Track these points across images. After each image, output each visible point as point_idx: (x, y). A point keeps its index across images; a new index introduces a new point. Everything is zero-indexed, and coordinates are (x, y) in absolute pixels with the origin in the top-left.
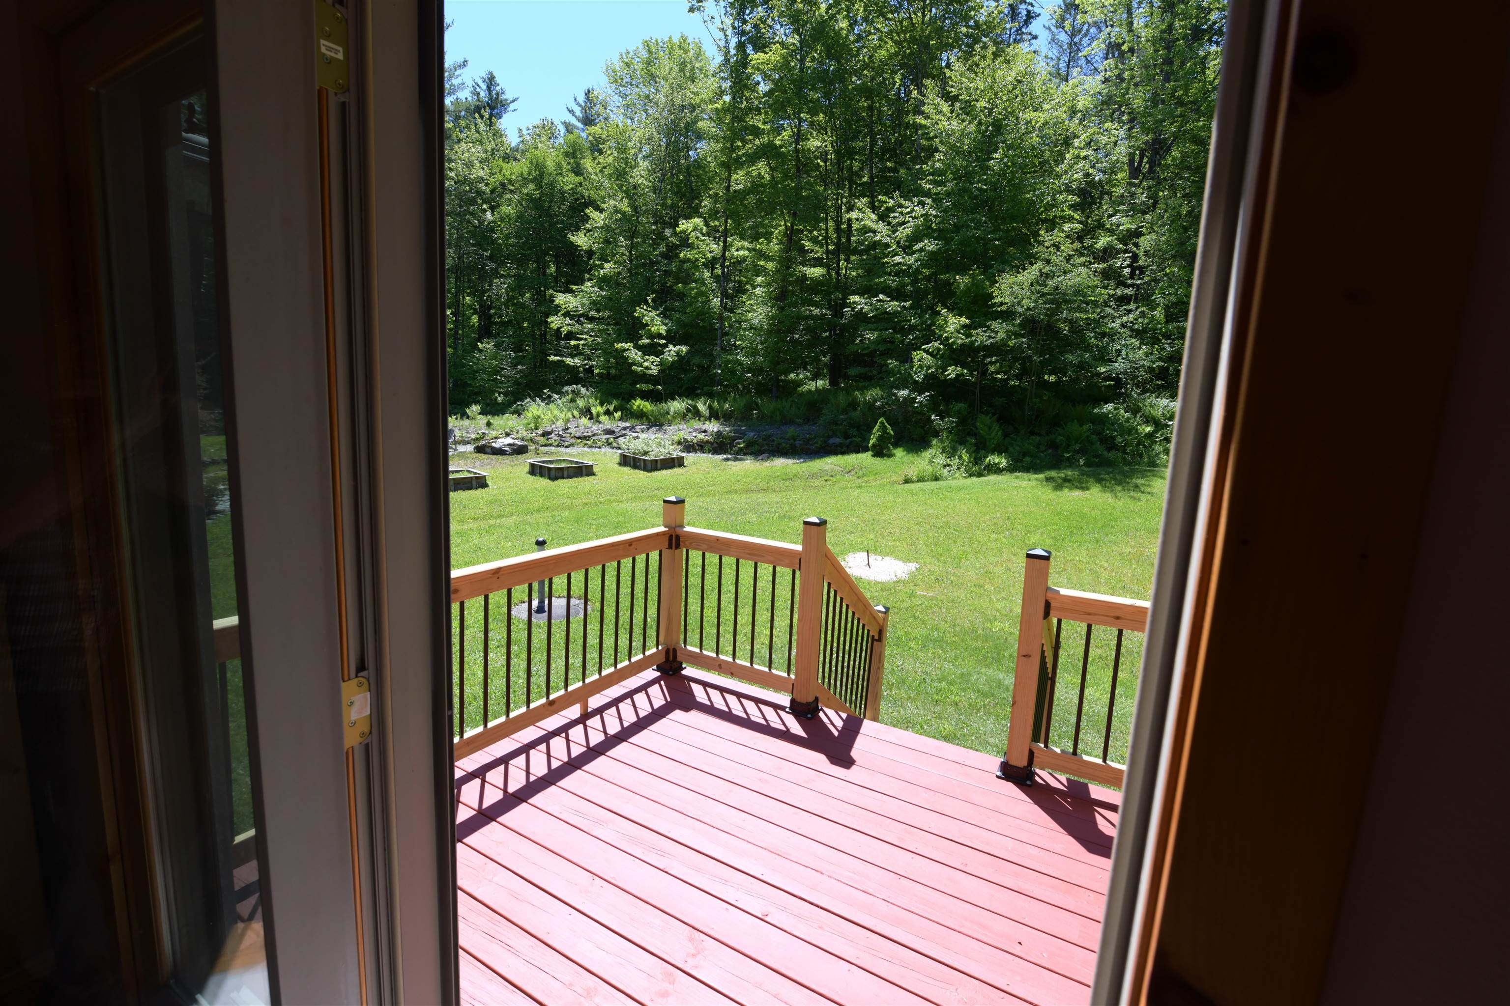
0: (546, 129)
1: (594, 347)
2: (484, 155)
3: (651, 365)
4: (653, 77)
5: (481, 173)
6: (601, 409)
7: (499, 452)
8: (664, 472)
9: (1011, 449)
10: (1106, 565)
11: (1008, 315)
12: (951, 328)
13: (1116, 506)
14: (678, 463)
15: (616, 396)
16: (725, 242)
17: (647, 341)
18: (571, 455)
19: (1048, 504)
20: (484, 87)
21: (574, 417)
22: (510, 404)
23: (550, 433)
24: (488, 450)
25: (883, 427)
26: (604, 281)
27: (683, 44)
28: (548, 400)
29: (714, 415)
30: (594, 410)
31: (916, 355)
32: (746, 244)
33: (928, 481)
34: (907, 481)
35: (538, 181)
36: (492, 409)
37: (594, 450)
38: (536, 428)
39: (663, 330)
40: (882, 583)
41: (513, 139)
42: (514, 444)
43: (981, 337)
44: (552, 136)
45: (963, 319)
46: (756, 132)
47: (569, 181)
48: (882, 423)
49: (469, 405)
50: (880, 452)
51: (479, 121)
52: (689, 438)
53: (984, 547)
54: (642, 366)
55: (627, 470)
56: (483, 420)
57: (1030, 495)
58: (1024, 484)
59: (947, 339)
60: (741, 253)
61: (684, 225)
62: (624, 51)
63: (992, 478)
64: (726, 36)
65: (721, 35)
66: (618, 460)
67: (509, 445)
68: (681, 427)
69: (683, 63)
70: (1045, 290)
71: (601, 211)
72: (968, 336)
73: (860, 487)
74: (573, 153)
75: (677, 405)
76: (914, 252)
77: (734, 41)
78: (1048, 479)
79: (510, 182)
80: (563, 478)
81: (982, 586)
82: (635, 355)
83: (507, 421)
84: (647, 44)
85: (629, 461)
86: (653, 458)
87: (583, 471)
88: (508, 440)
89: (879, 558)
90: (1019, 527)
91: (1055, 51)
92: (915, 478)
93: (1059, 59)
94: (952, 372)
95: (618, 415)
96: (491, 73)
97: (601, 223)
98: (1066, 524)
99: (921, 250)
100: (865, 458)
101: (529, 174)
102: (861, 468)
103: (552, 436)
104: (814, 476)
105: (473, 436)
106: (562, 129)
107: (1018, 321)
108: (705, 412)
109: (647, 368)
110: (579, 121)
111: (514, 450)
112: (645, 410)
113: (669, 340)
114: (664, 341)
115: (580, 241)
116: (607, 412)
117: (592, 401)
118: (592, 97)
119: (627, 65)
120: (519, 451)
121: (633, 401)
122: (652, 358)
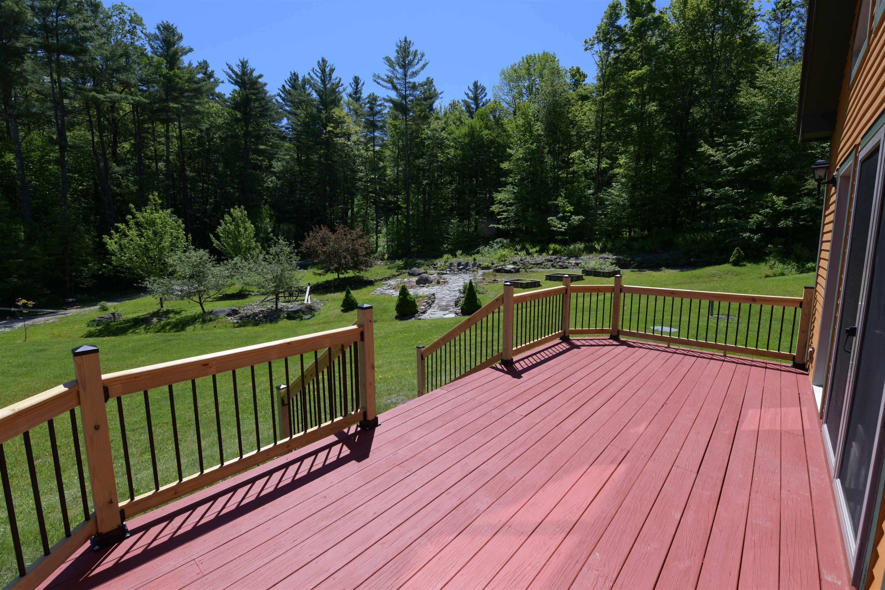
0: (454, 104)
3: (563, 226)
6: (535, 250)
11: (810, 194)
12: (778, 202)
16: (599, 162)
17: (562, 215)
25: (738, 251)
29: (602, 250)
30: (531, 250)
31: (754, 216)
35: (472, 135)
38: (505, 260)
42: (515, 267)
43: (797, 206)
45: (785, 197)
50: (737, 264)
54: (557, 227)
55: (592, 277)
59: (776, 207)
61: (574, 155)
72: (791, 205)
74: (483, 118)
82: (554, 222)
88: (512, 266)
94: (782, 224)
99: (751, 164)
108: (599, 249)
109: (559, 228)
110: (471, 99)
111: (516, 271)
112: (558, 249)
113: (572, 213)
114: (569, 214)
115: (505, 165)
116: (536, 252)
117: (527, 246)
118: (477, 85)
119: (515, 71)
120: (517, 271)
121: (550, 245)
122: (564, 223)
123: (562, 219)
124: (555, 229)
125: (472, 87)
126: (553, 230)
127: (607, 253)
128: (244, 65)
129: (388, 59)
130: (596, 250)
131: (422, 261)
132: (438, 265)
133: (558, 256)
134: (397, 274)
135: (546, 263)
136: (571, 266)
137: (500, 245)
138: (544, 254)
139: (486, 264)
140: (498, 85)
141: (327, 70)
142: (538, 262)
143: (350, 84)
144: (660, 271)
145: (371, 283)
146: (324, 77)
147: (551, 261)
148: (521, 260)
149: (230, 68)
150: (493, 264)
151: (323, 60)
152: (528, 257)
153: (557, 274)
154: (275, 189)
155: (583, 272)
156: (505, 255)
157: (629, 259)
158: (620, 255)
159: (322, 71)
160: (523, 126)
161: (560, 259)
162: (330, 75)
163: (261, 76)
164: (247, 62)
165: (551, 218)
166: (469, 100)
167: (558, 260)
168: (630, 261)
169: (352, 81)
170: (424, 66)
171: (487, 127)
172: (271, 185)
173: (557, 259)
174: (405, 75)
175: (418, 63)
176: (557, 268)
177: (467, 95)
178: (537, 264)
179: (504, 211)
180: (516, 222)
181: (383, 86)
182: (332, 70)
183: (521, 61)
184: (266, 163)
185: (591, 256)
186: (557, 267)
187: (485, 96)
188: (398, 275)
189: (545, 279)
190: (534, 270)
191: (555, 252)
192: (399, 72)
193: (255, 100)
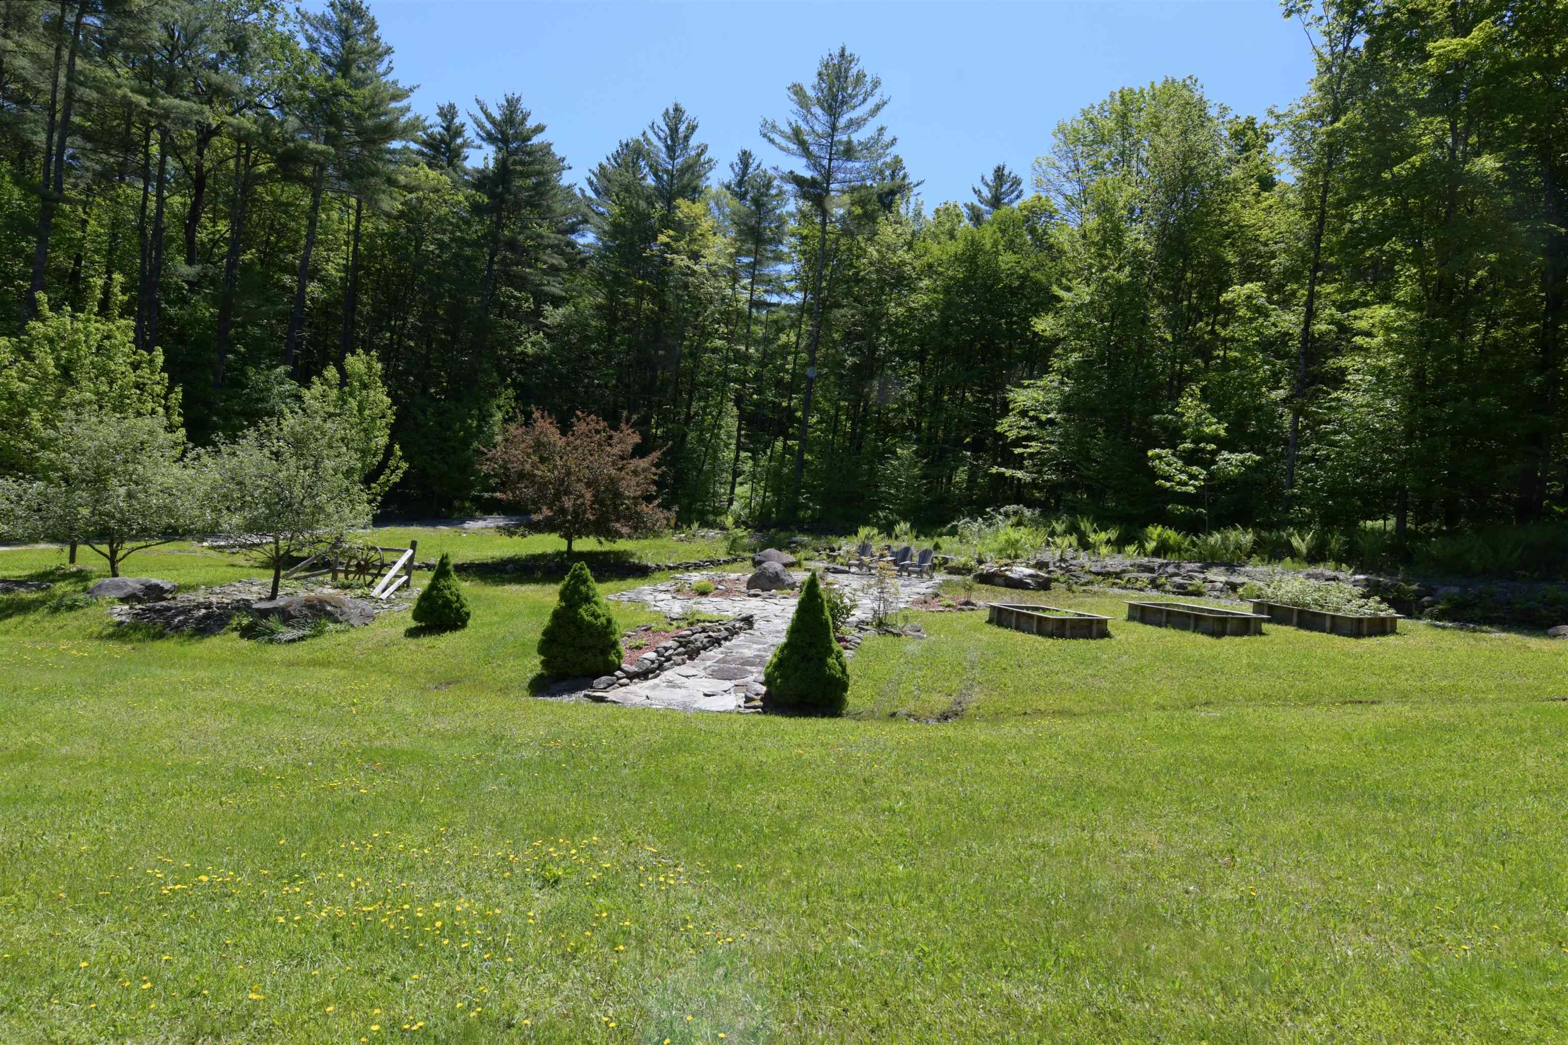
0: (947, 213)
3: (1190, 479)
5: (905, 256)
6: (1101, 537)
7: (1018, 584)
14: (1389, 626)
17: (1190, 446)
24: (999, 581)
35: (973, 259)
42: (1037, 576)
47: (1009, 259)
67: (1031, 576)
71: (1069, 290)
88: (1024, 571)
101: (962, 253)
103: (1052, 569)
108: (1304, 551)
109: (1182, 483)
110: (987, 203)
111: (1039, 584)
112: (1171, 542)
113: (1224, 444)
114: (1213, 446)
115: (1044, 325)
116: (1108, 542)
117: (1085, 525)
118: (1003, 175)
119: (1091, 121)
120: (1044, 585)
121: (1150, 528)
122: (1195, 469)
123: (1190, 458)
124: (1168, 484)
125: (990, 178)
126: (1161, 488)
127: (1331, 564)
128: (512, 105)
129: (798, 91)
130: (1293, 553)
131: (806, 539)
132: (841, 552)
133: (1172, 558)
134: (723, 558)
135: (1135, 574)
136: (1213, 589)
137: (1014, 519)
138: (1130, 549)
139: (963, 560)
140: (1047, 154)
141: (682, 128)
142: (1112, 570)
143: (732, 166)
144: (1555, 636)
145: (642, 572)
146: (672, 140)
147: (1151, 570)
148: (1062, 560)
149: (482, 108)
150: (980, 562)
151: (677, 109)
152: (1082, 554)
153: (1167, 605)
154: (539, 359)
155: (1258, 608)
156: (1017, 541)
157: (1415, 587)
158: (1378, 571)
159: (670, 129)
160: (1098, 231)
161: (1178, 566)
162: (687, 138)
163: (540, 129)
164: (518, 100)
165: (1157, 450)
166: (983, 207)
167: (1171, 569)
168: (1419, 595)
169: (736, 160)
170: (878, 108)
171: (1011, 246)
172: (530, 350)
173: (1167, 565)
174: (834, 128)
175: (865, 100)
176: (1168, 592)
177: (978, 192)
178: (1107, 575)
179: (1029, 438)
180: (1063, 468)
181: (782, 149)
182: (692, 129)
183: (1108, 99)
184: (529, 305)
185: (1279, 568)
186: (1168, 587)
187: (1018, 197)
188: (726, 562)
189: (1125, 616)
190: (1095, 588)
191: (1163, 549)
192: (820, 120)
193: (525, 175)
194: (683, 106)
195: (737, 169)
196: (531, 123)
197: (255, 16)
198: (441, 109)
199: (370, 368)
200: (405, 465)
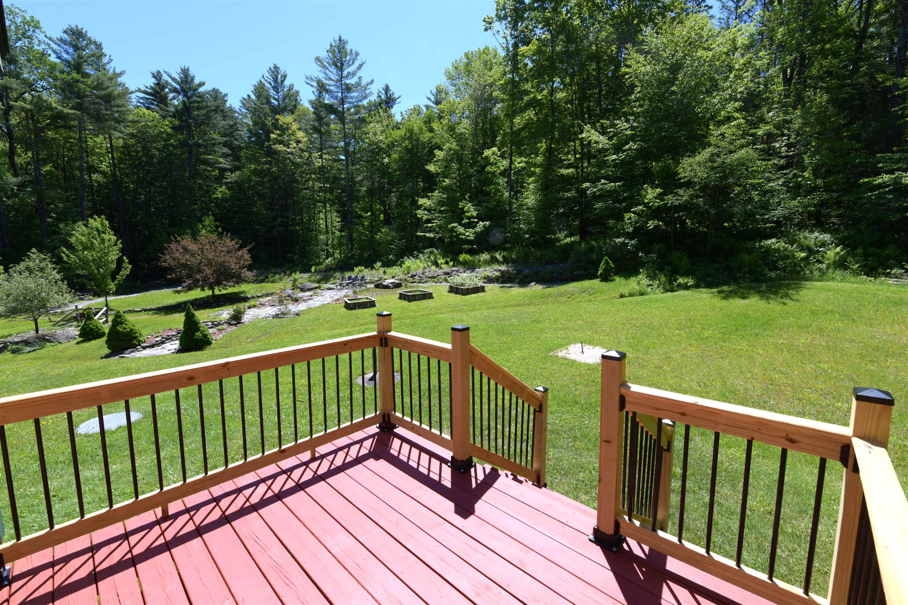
1: (439, 226)
2: (383, 129)
3: (470, 234)
4: (469, 72)
5: (381, 138)
6: (442, 261)
7: (387, 287)
8: (473, 295)
9: (697, 273)
10: (761, 352)
11: (689, 184)
12: (649, 196)
13: (775, 309)
14: (481, 289)
15: (451, 253)
16: (511, 159)
17: (467, 221)
18: (424, 287)
19: (721, 309)
20: (384, 92)
21: (428, 266)
22: (397, 261)
23: (415, 276)
24: (381, 286)
25: (607, 263)
26: (445, 189)
27: (486, 51)
28: (417, 257)
29: (506, 261)
30: (439, 262)
31: (627, 216)
32: (523, 159)
33: (636, 295)
34: (622, 296)
35: (410, 138)
36: (388, 264)
37: (437, 284)
38: (408, 273)
39: (475, 214)
40: (589, 365)
41: (398, 118)
42: (394, 283)
43: (671, 200)
44: (419, 114)
45: (659, 190)
46: (526, 93)
47: (426, 136)
48: (606, 260)
49: (375, 262)
50: (605, 278)
51: (380, 111)
52: (490, 275)
53: (669, 340)
54: (464, 235)
55: (452, 295)
56: (382, 270)
57: (708, 303)
58: (705, 296)
59: (648, 203)
60: (521, 165)
61: (487, 153)
62: (454, 61)
63: (682, 293)
64: (507, 40)
65: (504, 40)
66: (448, 289)
67: (392, 283)
68: (487, 269)
69: (486, 61)
70: (715, 165)
71: (442, 150)
72: (663, 200)
73: (590, 301)
74: (428, 121)
75: (485, 256)
76: (624, 151)
77: (511, 42)
78: (719, 292)
79: (396, 141)
80: (415, 300)
81: (662, 368)
82: (461, 229)
83: (395, 270)
84: (466, 55)
85: (454, 290)
86: (466, 287)
87: (428, 296)
88: (392, 281)
89: (591, 347)
90: (697, 326)
91: (725, 14)
92: (627, 294)
93: (728, 18)
94: (651, 224)
95: (451, 263)
96: (387, 85)
97: (442, 157)
98: (733, 323)
99: (630, 149)
100: (596, 283)
101: (405, 135)
102: (592, 289)
103: (416, 277)
104: (561, 295)
105: (376, 279)
106: (424, 109)
107: (697, 187)
108: (501, 260)
109: (468, 236)
110: (434, 103)
111: (394, 286)
113: (480, 219)
114: (476, 220)
115: (431, 168)
118: (440, 89)
119: (456, 68)
121: (461, 255)
122: (470, 230)
123: (468, 226)
124: (463, 237)
126: (461, 239)
128: (185, 72)
129: (318, 59)
141: (280, 76)
146: (276, 84)
149: (168, 75)
151: (275, 67)
154: (224, 200)
155: (449, 287)
159: (273, 77)
162: (282, 82)
163: (202, 84)
164: (188, 69)
166: (432, 105)
170: (360, 66)
172: (220, 196)
174: (342, 77)
175: (354, 62)
177: (429, 99)
182: (285, 76)
192: (333, 73)
193: (199, 108)
194: (278, 65)
195: (316, 93)
196: (197, 81)
197: (20, 42)
198: (153, 74)
199: (102, 224)
200: (130, 266)
